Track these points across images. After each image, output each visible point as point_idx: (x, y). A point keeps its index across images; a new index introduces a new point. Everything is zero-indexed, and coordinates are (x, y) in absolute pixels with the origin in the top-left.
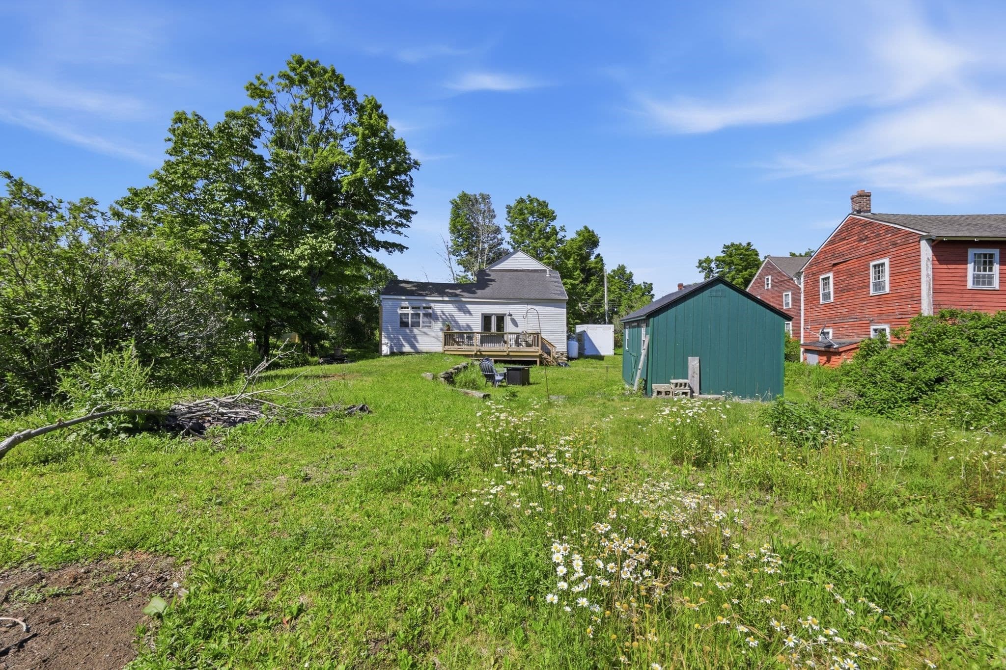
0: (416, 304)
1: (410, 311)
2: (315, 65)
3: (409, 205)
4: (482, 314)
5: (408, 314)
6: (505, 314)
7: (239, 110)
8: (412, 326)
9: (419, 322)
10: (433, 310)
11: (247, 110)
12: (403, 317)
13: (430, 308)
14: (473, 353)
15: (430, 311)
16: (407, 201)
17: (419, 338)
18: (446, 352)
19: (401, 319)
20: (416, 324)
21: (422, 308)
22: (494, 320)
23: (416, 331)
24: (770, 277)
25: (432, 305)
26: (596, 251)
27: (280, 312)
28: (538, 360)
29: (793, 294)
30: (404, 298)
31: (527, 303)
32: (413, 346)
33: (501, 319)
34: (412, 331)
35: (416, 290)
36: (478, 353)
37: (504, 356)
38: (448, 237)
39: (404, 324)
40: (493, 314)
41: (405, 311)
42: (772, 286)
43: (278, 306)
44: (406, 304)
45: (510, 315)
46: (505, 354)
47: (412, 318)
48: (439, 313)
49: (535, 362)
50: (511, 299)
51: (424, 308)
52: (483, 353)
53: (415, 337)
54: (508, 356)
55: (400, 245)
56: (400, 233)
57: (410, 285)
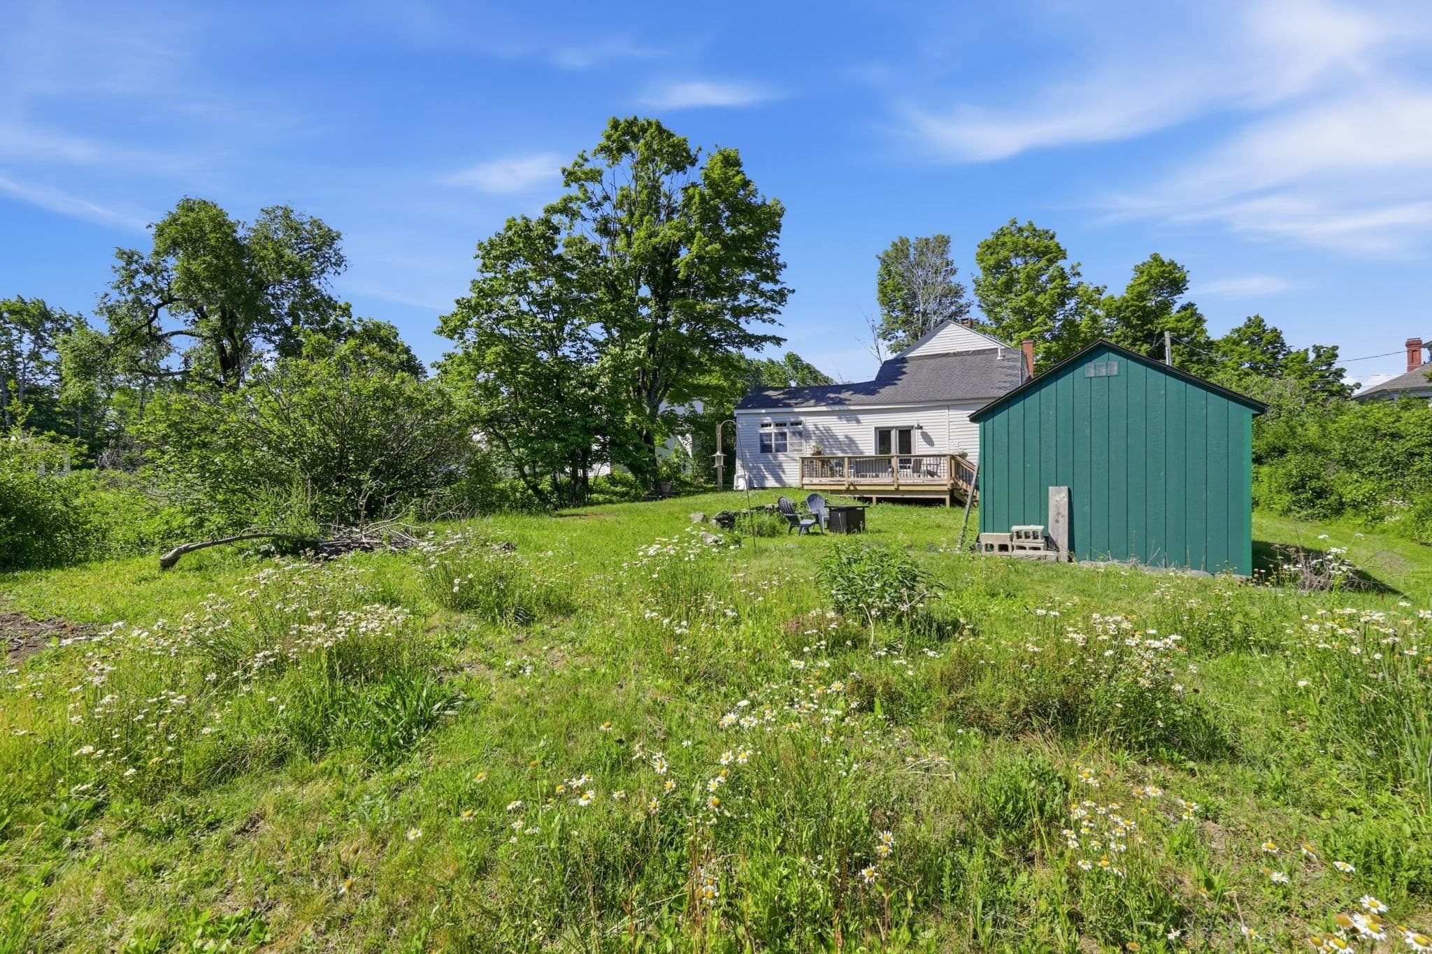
0: (780, 419)
1: (772, 430)
2: (631, 124)
3: (782, 283)
4: (876, 428)
5: (770, 434)
6: (912, 427)
7: (556, 201)
8: (777, 451)
9: (786, 445)
10: (805, 426)
11: (565, 200)
12: (765, 438)
13: (800, 423)
14: (844, 488)
15: (800, 427)
16: (778, 277)
17: (785, 466)
18: (806, 487)
19: (762, 441)
20: (782, 448)
21: (788, 424)
22: (894, 436)
23: (781, 456)
26: (1181, 300)
27: (580, 440)
28: (947, 497)
30: (763, 411)
31: (948, 407)
32: (778, 479)
33: (905, 434)
34: (775, 458)
35: (783, 399)
36: (852, 488)
37: (891, 492)
38: (877, 314)
39: (766, 448)
40: (893, 428)
41: (767, 430)
43: (577, 432)
44: (768, 420)
45: (921, 428)
46: (892, 488)
47: (776, 440)
48: (811, 428)
49: (942, 501)
50: (920, 402)
51: (792, 424)
52: (859, 488)
53: (780, 466)
54: (897, 491)
55: (774, 337)
56: (773, 321)
57: (778, 393)
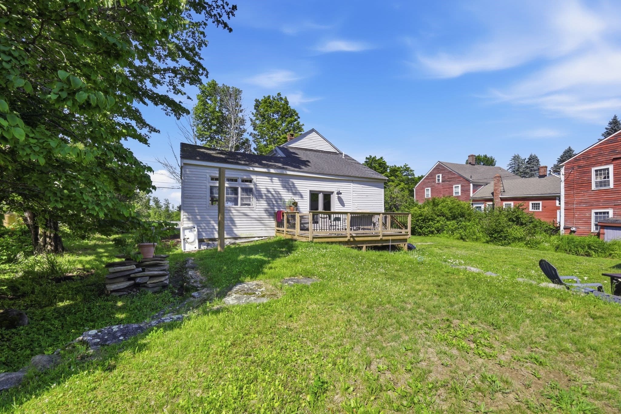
0: (232, 175)
4: (310, 191)
6: (332, 193)
9: (237, 199)
10: (255, 185)
12: (214, 191)
13: (250, 181)
14: (346, 239)
15: (252, 186)
17: (236, 219)
19: (212, 193)
21: (240, 180)
22: (321, 197)
24: (441, 175)
25: (254, 177)
29: (462, 186)
31: (352, 182)
37: (376, 241)
39: (215, 202)
40: (320, 192)
41: (216, 183)
42: (443, 181)
44: (217, 174)
45: (339, 193)
46: (378, 239)
47: (227, 194)
50: (339, 176)
51: (243, 181)
53: (231, 219)
